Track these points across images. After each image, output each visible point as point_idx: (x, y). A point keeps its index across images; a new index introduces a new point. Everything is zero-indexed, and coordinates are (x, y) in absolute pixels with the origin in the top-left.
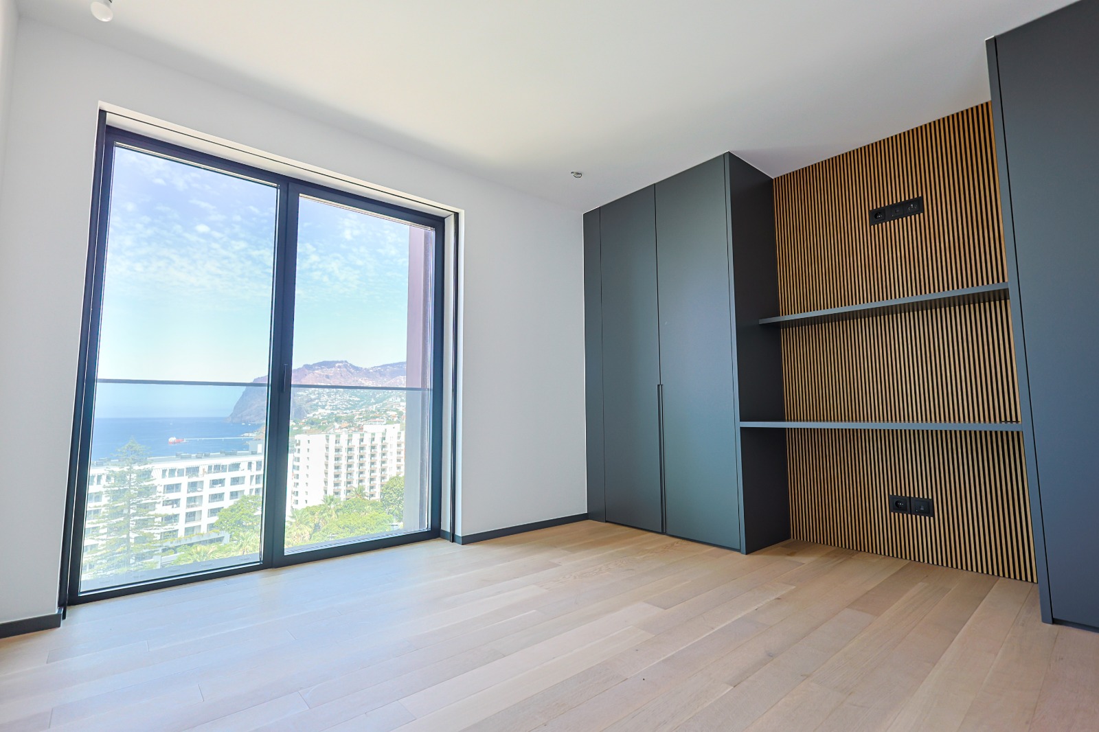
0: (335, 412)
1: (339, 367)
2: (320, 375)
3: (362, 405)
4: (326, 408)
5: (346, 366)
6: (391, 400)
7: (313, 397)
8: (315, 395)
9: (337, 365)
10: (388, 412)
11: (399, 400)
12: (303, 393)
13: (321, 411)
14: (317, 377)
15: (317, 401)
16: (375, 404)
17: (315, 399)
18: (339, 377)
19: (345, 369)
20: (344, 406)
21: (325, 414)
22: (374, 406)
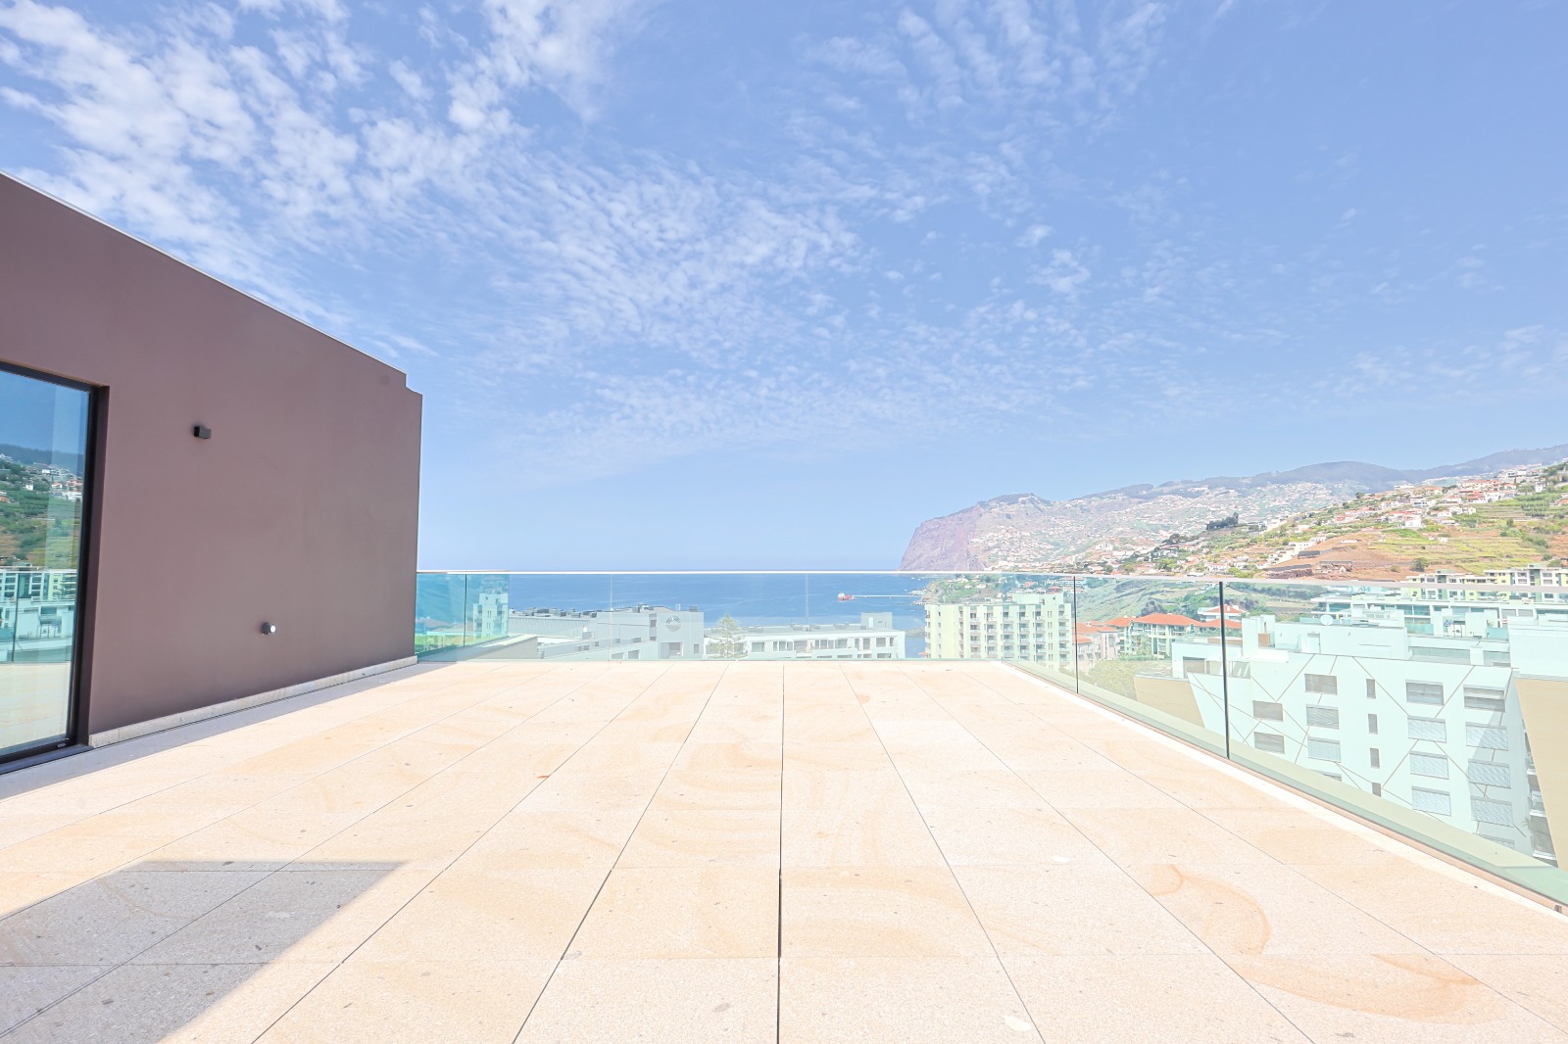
0: (1020, 565)
1: (1024, 502)
2: (999, 514)
3: (1058, 555)
4: (1008, 559)
5: (1032, 501)
6: (1098, 547)
7: (991, 544)
8: (993, 542)
9: (1020, 499)
10: (1089, 567)
11: (1110, 548)
12: (978, 540)
13: (1001, 563)
14: (994, 518)
15: (996, 550)
16: (1075, 553)
17: (994, 548)
18: (1024, 515)
19: (1031, 505)
20: (1032, 557)
21: (1007, 568)
22: (1074, 557)
